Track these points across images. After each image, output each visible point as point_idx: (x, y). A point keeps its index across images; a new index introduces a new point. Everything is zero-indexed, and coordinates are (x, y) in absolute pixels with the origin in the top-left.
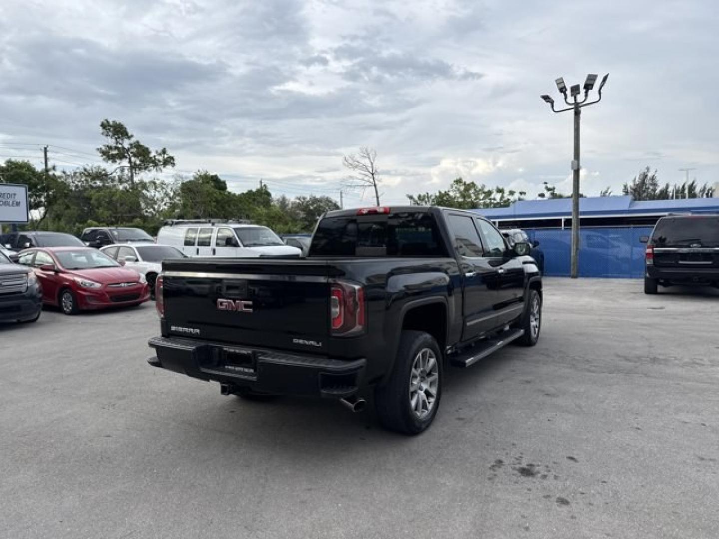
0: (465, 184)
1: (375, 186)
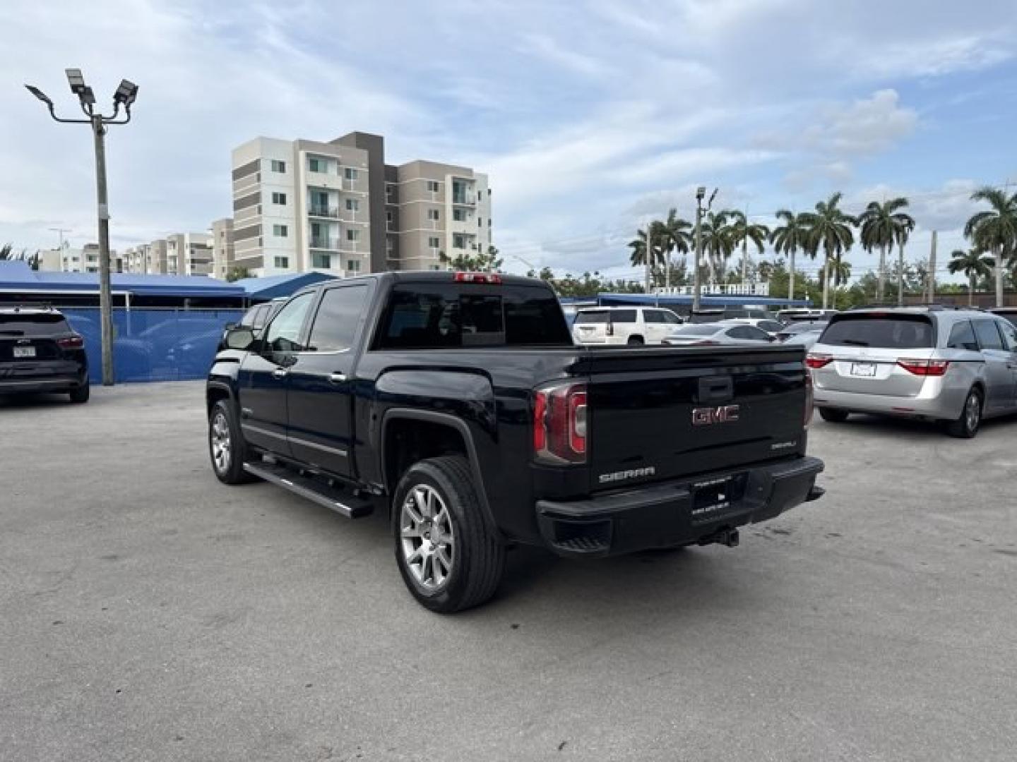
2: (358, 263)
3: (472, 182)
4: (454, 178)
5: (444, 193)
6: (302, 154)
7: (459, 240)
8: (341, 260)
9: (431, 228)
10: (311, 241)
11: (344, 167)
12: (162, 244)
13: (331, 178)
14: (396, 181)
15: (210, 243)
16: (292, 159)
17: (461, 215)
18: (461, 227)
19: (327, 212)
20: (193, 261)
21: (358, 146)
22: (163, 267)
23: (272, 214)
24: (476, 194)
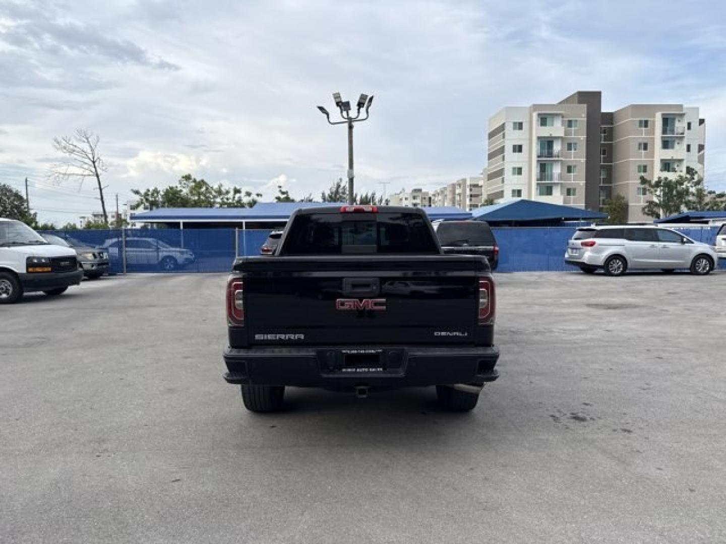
0: (195, 181)
1: (97, 176)
2: (574, 190)
3: (682, 115)
4: (663, 115)
5: (654, 129)
6: (535, 115)
7: (667, 165)
8: (561, 189)
9: (642, 157)
10: (539, 177)
11: (567, 119)
12: (454, 186)
13: (556, 129)
14: (612, 124)
15: (481, 183)
16: (528, 119)
17: (670, 145)
18: (668, 154)
19: (552, 153)
20: (471, 196)
21: (580, 102)
22: (453, 201)
23: (512, 160)
24: (686, 126)
